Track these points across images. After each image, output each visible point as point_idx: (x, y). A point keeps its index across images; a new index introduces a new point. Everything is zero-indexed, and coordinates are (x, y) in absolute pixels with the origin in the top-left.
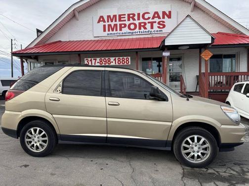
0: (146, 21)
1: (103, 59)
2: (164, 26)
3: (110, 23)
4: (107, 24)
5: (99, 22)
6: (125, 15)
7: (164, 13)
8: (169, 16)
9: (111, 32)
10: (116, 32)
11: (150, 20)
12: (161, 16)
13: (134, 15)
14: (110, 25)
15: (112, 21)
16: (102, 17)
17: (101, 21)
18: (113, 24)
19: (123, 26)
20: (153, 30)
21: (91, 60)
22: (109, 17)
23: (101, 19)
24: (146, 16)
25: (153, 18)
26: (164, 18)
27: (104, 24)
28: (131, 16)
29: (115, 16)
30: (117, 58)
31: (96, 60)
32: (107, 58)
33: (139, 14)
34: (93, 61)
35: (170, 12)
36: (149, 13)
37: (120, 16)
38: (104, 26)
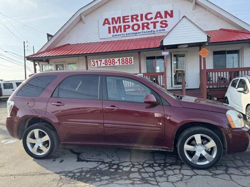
0: (149, 21)
1: (108, 59)
2: (167, 25)
3: (115, 25)
4: (111, 26)
5: (104, 25)
6: (128, 16)
7: (166, 13)
8: (171, 16)
9: (116, 33)
10: (121, 33)
11: (153, 20)
12: (163, 15)
13: (137, 16)
14: (114, 27)
15: (116, 23)
16: (107, 19)
17: (106, 23)
18: (117, 26)
19: (127, 27)
20: (156, 30)
21: (97, 62)
22: (113, 19)
23: (106, 22)
24: (149, 17)
25: (155, 18)
26: (166, 17)
27: (109, 26)
28: (135, 17)
29: (119, 18)
30: (121, 59)
31: (101, 61)
32: (111, 59)
33: (142, 15)
34: (99, 63)
35: (172, 12)
36: (151, 13)
37: (124, 17)
38: (109, 28)
